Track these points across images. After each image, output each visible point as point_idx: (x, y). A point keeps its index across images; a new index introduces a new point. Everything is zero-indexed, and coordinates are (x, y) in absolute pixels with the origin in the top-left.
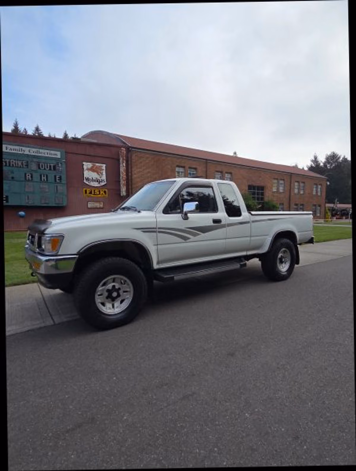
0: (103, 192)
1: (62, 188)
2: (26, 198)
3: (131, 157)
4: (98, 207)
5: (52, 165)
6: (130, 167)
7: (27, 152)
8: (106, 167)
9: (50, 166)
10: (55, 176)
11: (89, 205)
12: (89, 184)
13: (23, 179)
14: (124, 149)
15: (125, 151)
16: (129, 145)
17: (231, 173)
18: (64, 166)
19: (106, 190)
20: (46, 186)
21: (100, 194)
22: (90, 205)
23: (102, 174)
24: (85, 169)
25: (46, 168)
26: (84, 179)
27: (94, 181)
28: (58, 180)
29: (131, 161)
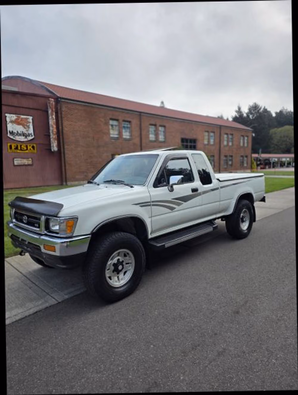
0: (31, 147)
3: (61, 108)
4: (26, 164)
6: (60, 119)
8: (32, 119)
11: (15, 162)
12: (14, 139)
14: (53, 100)
15: (54, 101)
16: (59, 95)
17: (164, 126)
19: (35, 145)
21: (27, 149)
22: (17, 162)
23: (29, 127)
24: (8, 122)
26: (7, 133)
27: (20, 134)
29: (61, 114)
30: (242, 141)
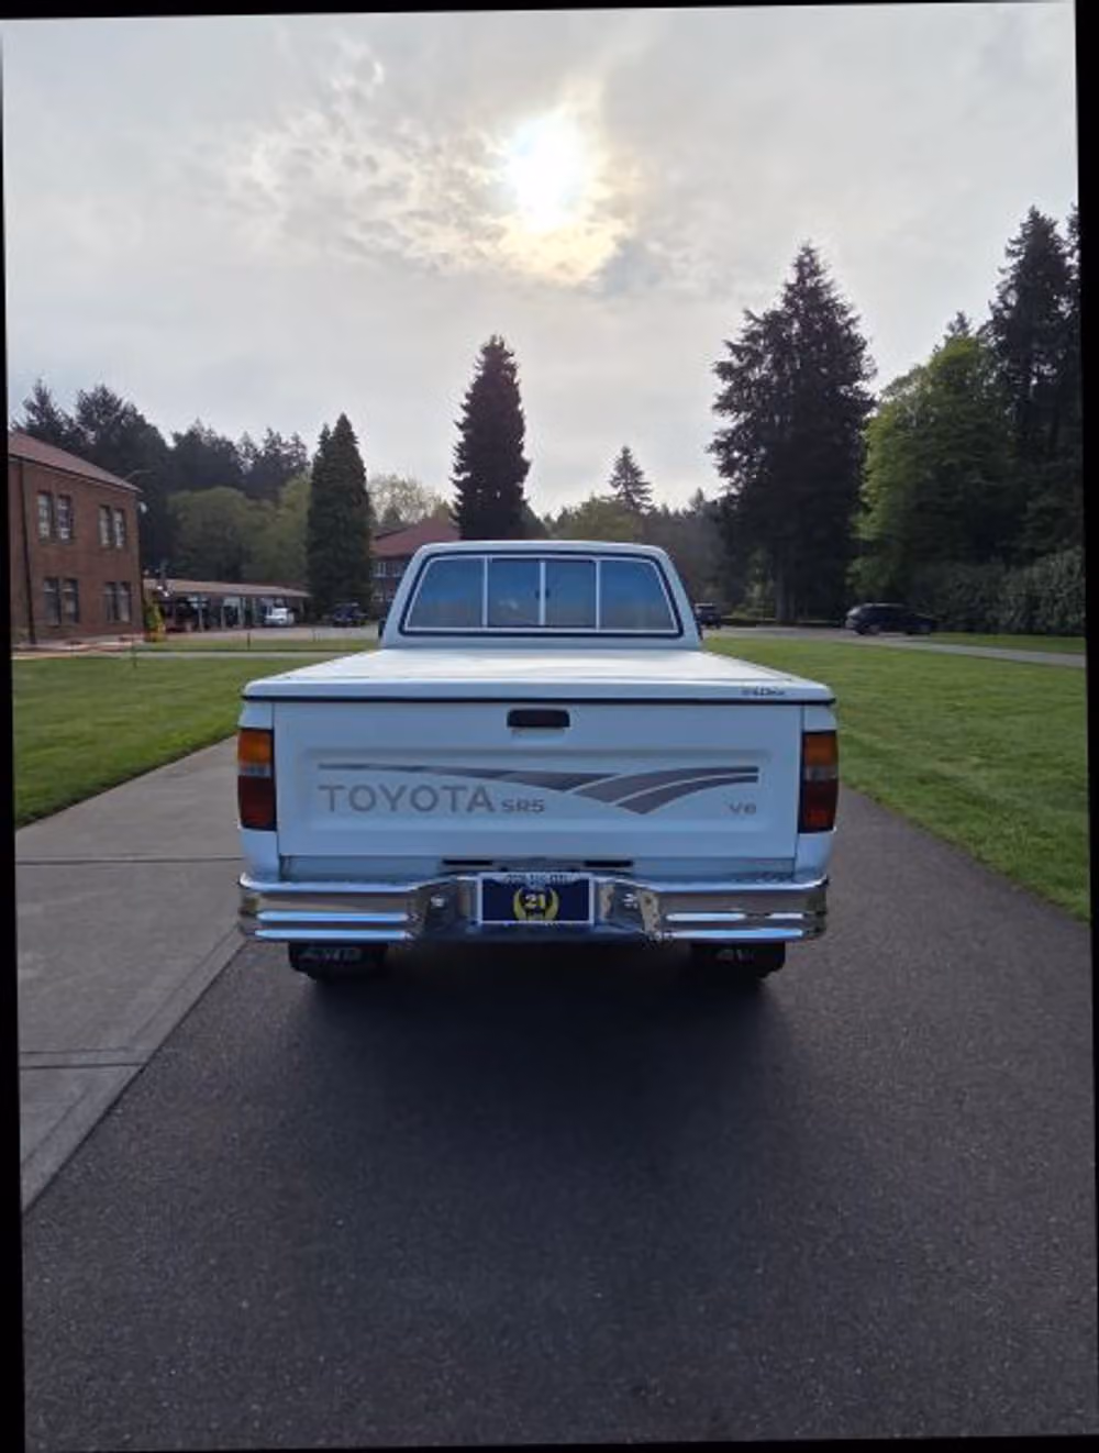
30: (103, 525)
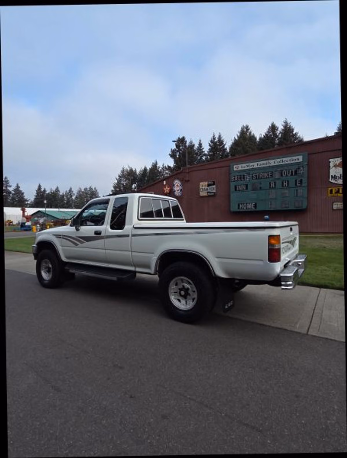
1: (302, 191)
2: (270, 203)
5: (293, 170)
7: (273, 164)
9: (292, 172)
10: (296, 181)
11: (334, 206)
12: (336, 182)
13: (268, 188)
18: (306, 169)
20: (286, 191)
22: (336, 206)
24: (331, 167)
25: (288, 175)
26: (329, 178)
28: (299, 183)
